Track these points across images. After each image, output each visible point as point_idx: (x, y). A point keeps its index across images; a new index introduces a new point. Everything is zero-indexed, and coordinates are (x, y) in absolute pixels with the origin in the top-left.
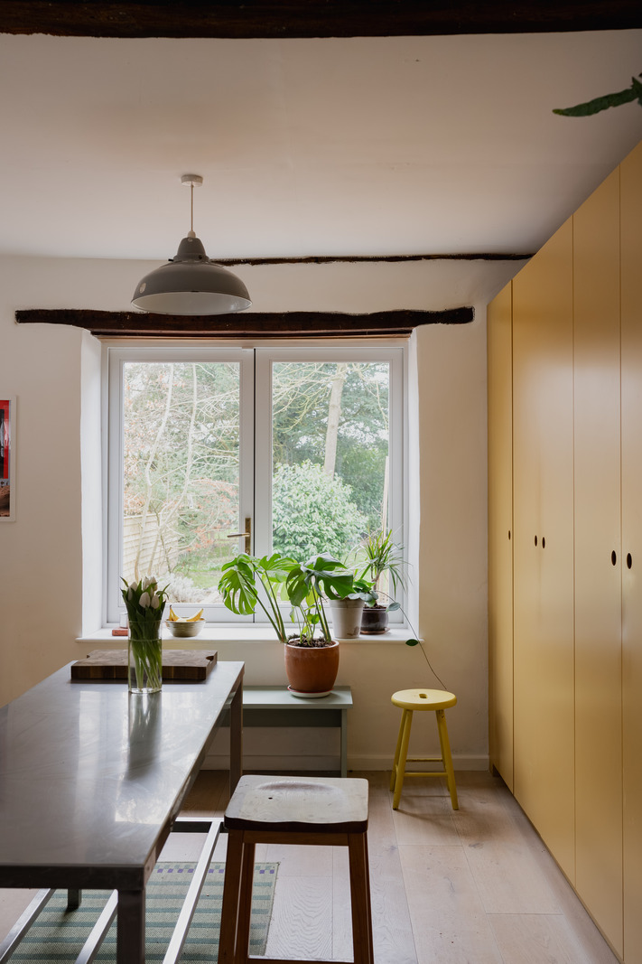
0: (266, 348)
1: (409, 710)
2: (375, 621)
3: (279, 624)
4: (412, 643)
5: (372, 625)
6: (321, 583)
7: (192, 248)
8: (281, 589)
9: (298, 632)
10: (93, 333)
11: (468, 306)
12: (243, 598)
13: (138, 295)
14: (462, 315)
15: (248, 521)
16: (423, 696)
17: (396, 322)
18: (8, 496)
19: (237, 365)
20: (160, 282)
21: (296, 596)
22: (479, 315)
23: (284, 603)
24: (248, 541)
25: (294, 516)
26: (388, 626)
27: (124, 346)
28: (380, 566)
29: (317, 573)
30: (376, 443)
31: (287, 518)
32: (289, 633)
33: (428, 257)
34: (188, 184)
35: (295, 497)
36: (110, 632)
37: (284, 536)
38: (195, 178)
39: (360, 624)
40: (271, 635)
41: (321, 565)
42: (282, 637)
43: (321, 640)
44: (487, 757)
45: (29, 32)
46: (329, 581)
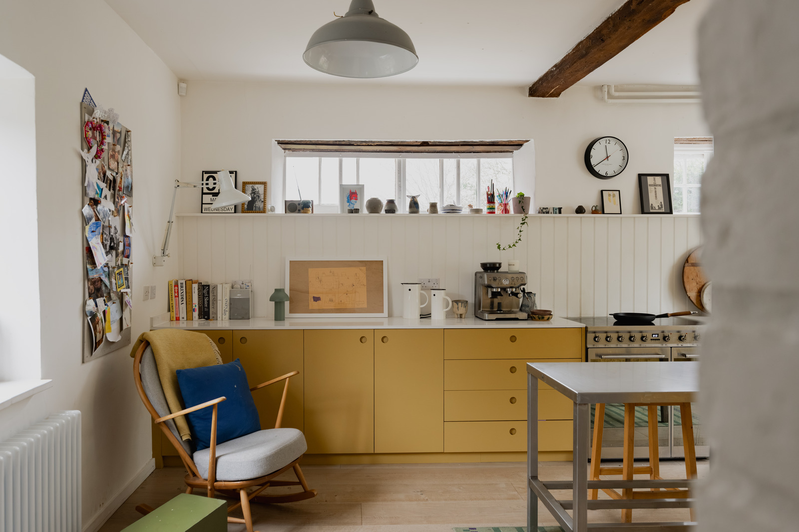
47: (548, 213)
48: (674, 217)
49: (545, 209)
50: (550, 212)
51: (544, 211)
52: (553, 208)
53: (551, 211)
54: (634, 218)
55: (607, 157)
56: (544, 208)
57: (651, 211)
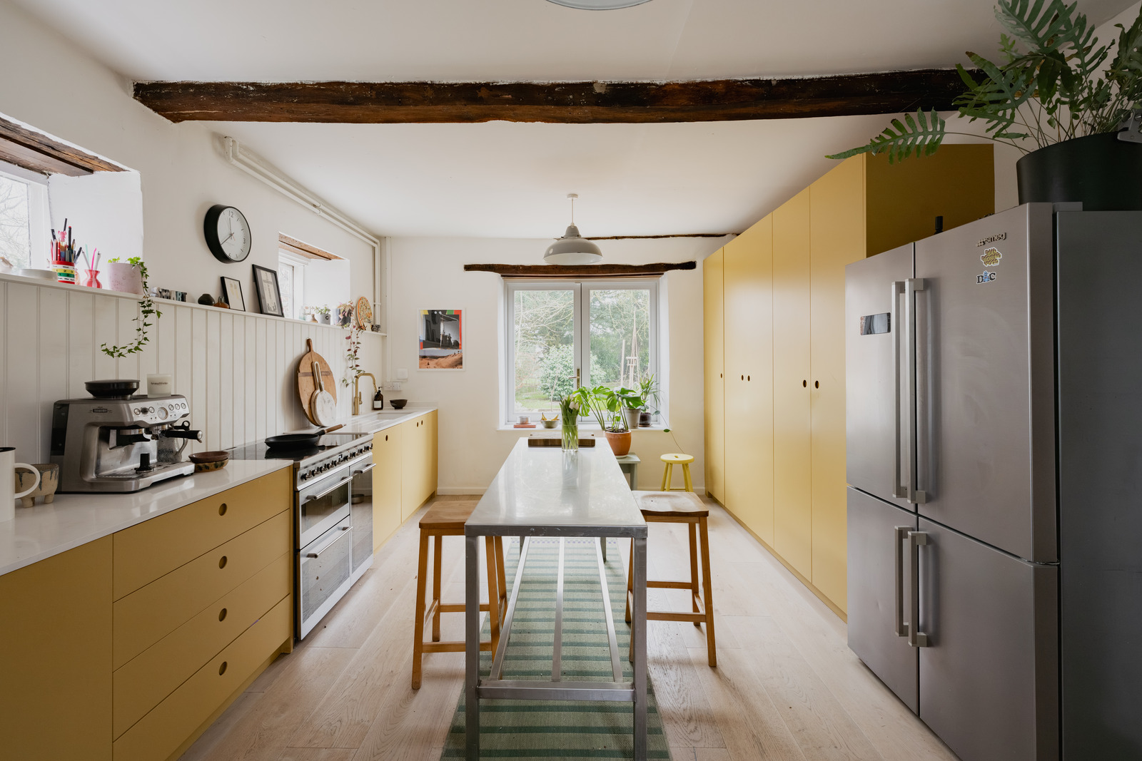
0: (586, 283)
1: (669, 464)
2: (645, 420)
3: (601, 422)
4: (667, 431)
5: (644, 422)
6: (625, 400)
7: (573, 232)
8: (603, 404)
9: (610, 426)
10: (502, 276)
11: (693, 261)
12: (584, 408)
13: (547, 255)
14: (690, 265)
15: (578, 370)
16: (677, 457)
17: (656, 269)
18: (461, 358)
19: (572, 291)
20: (560, 248)
21: (611, 406)
22: (699, 265)
23: (605, 413)
24: (578, 380)
25: (569, 371)
26: (651, 423)
27: (515, 282)
28: (647, 393)
29: (622, 396)
30: (604, 335)
31: (565, 372)
32: (606, 426)
33: (673, 236)
34: (570, 199)
35: (569, 362)
36: (513, 426)
37: (564, 381)
38: (575, 195)
39: (638, 421)
40: (599, 427)
41: (624, 391)
42: (603, 428)
43: (623, 429)
44: (704, 488)
45: (533, 121)
46: (628, 399)
47: (169, 298)
48: (285, 321)
49: (166, 291)
50: (172, 298)
51: (164, 294)
52: (176, 292)
53: (173, 295)
54: (256, 318)
55: (231, 235)
56: (163, 290)
57: (269, 312)
